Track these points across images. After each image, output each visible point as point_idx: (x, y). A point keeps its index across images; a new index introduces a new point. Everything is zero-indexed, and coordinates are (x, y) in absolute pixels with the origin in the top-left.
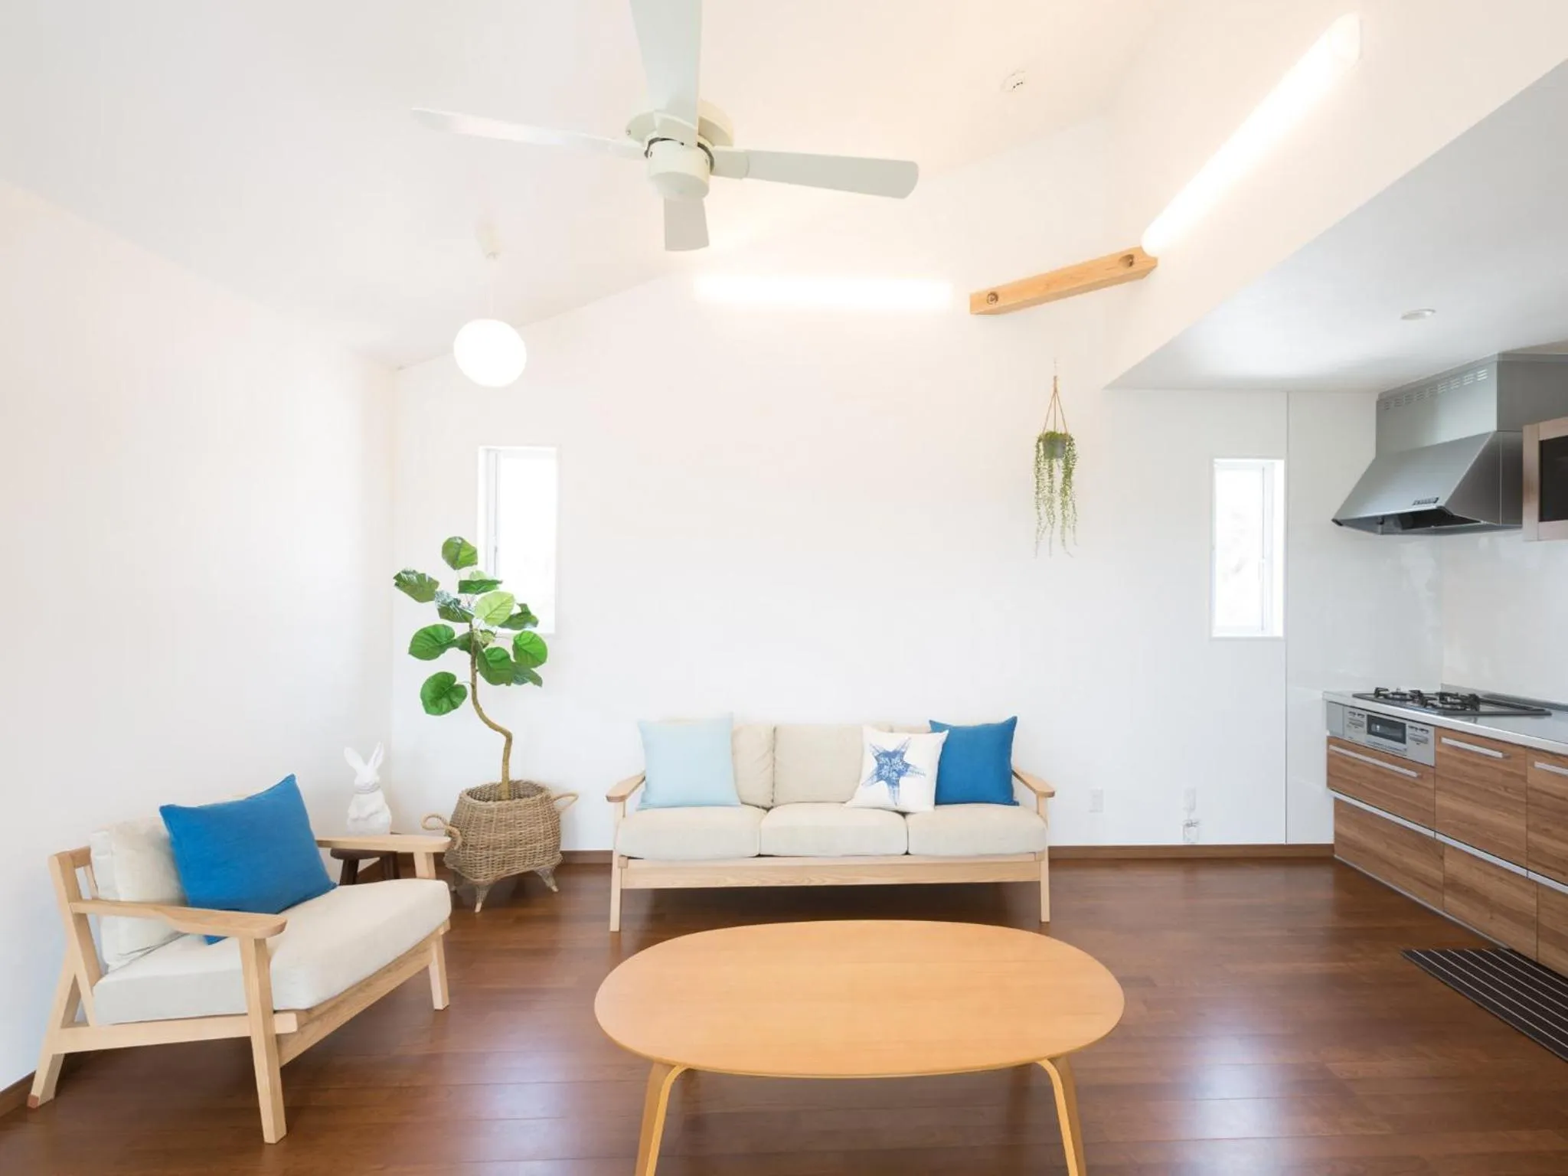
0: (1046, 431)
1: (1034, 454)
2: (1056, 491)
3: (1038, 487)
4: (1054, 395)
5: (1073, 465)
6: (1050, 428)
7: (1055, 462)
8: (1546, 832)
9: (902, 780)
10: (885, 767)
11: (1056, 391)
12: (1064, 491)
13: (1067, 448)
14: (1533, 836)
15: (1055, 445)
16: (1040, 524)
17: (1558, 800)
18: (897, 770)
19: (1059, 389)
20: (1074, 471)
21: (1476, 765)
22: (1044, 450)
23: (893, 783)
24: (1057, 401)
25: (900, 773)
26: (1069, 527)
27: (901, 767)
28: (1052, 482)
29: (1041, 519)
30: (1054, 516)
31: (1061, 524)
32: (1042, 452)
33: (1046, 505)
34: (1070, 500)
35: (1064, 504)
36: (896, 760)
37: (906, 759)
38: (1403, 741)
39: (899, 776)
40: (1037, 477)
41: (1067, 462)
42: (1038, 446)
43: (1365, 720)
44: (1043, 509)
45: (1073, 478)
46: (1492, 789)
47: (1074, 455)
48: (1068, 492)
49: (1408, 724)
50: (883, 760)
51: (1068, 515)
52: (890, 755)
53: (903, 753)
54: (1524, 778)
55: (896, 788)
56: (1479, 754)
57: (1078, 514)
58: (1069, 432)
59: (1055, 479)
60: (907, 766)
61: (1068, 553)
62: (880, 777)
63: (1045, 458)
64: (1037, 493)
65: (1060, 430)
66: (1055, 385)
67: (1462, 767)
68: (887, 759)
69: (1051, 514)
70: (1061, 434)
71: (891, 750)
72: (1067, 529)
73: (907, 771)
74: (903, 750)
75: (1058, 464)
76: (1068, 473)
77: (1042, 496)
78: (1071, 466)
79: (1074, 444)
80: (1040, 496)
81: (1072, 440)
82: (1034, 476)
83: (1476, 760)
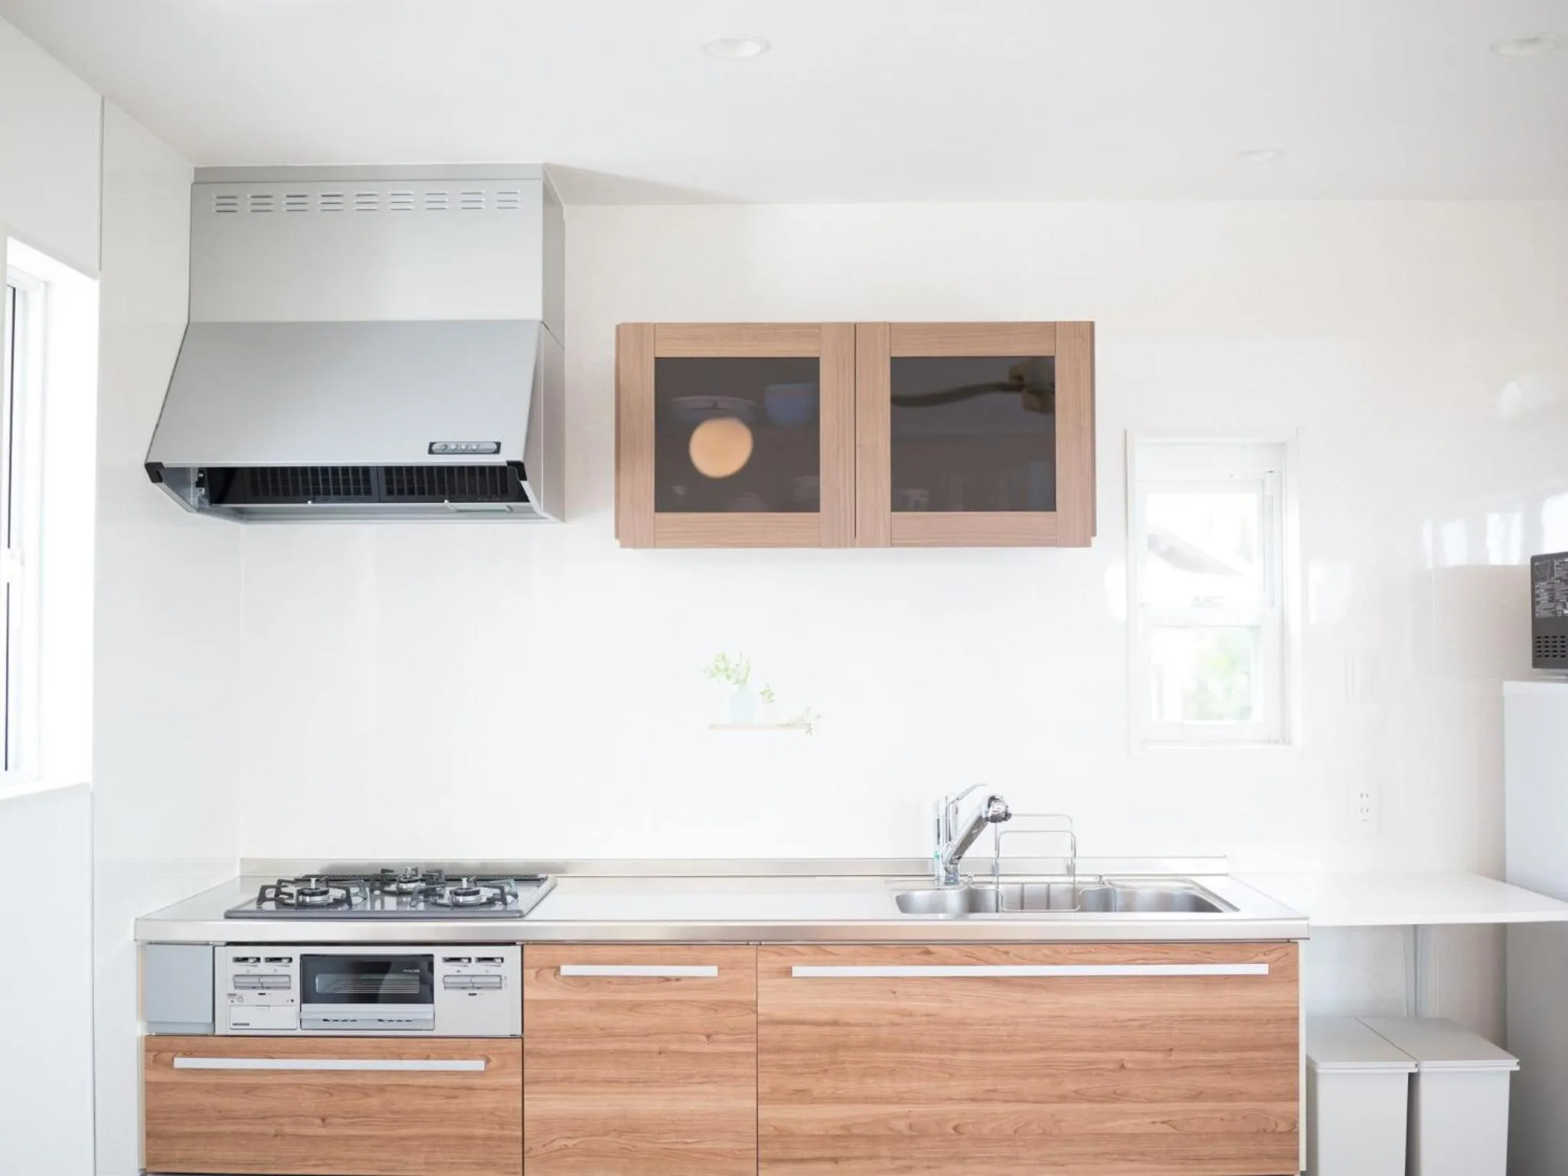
8: (802, 1096)
14: (768, 1112)
17: (827, 1030)
21: (634, 1007)
38: (425, 995)
43: (294, 970)
46: (674, 1047)
49: (439, 953)
54: (752, 1007)
56: (646, 980)
67: (605, 1019)
83: (629, 996)
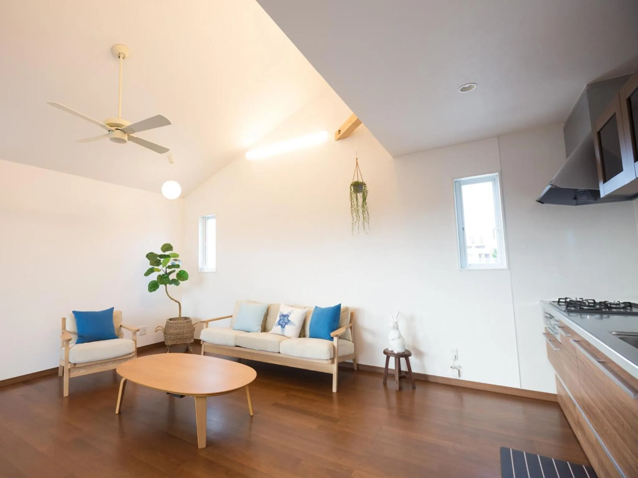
0: (354, 181)
1: (350, 191)
2: (360, 206)
3: (351, 205)
4: (357, 166)
5: (367, 195)
6: (356, 180)
7: (358, 194)
9: (286, 326)
10: (282, 320)
11: (357, 164)
12: (363, 206)
13: (363, 188)
15: (358, 187)
16: (353, 221)
18: (285, 322)
19: (358, 163)
20: (367, 198)
22: (353, 189)
23: (283, 327)
24: (358, 169)
25: (286, 323)
26: (366, 221)
27: (287, 321)
28: (358, 203)
29: (353, 218)
30: (359, 217)
31: (363, 221)
32: (353, 190)
33: (355, 212)
34: (366, 210)
35: (363, 212)
36: (286, 318)
37: (289, 318)
39: (285, 325)
40: (351, 201)
41: (364, 195)
42: (351, 188)
44: (354, 214)
45: (367, 201)
47: (366, 191)
48: (365, 207)
50: (282, 317)
51: (366, 216)
52: (284, 316)
53: (288, 316)
55: (284, 329)
57: (370, 216)
58: (364, 181)
59: (359, 201)
60: (289, 321)
61: (366, 233)
62: (279, 324)
63: (354, 193)
64: (352, 208)
65: (361, 181)
66: (357, 162)
68: (283, 317)
69: (358, 216)
70: (361, 182)
71: (285, 314)
72: (365, 222)
73: (288, 323)
74: (289, 315)
75: (360, 195)
76: (364, 199)
77: (354, 209)
78: (366, 196)
79: (366, 186)
80: (353, 208)
81: (365, 184)
82: (350, 200)
